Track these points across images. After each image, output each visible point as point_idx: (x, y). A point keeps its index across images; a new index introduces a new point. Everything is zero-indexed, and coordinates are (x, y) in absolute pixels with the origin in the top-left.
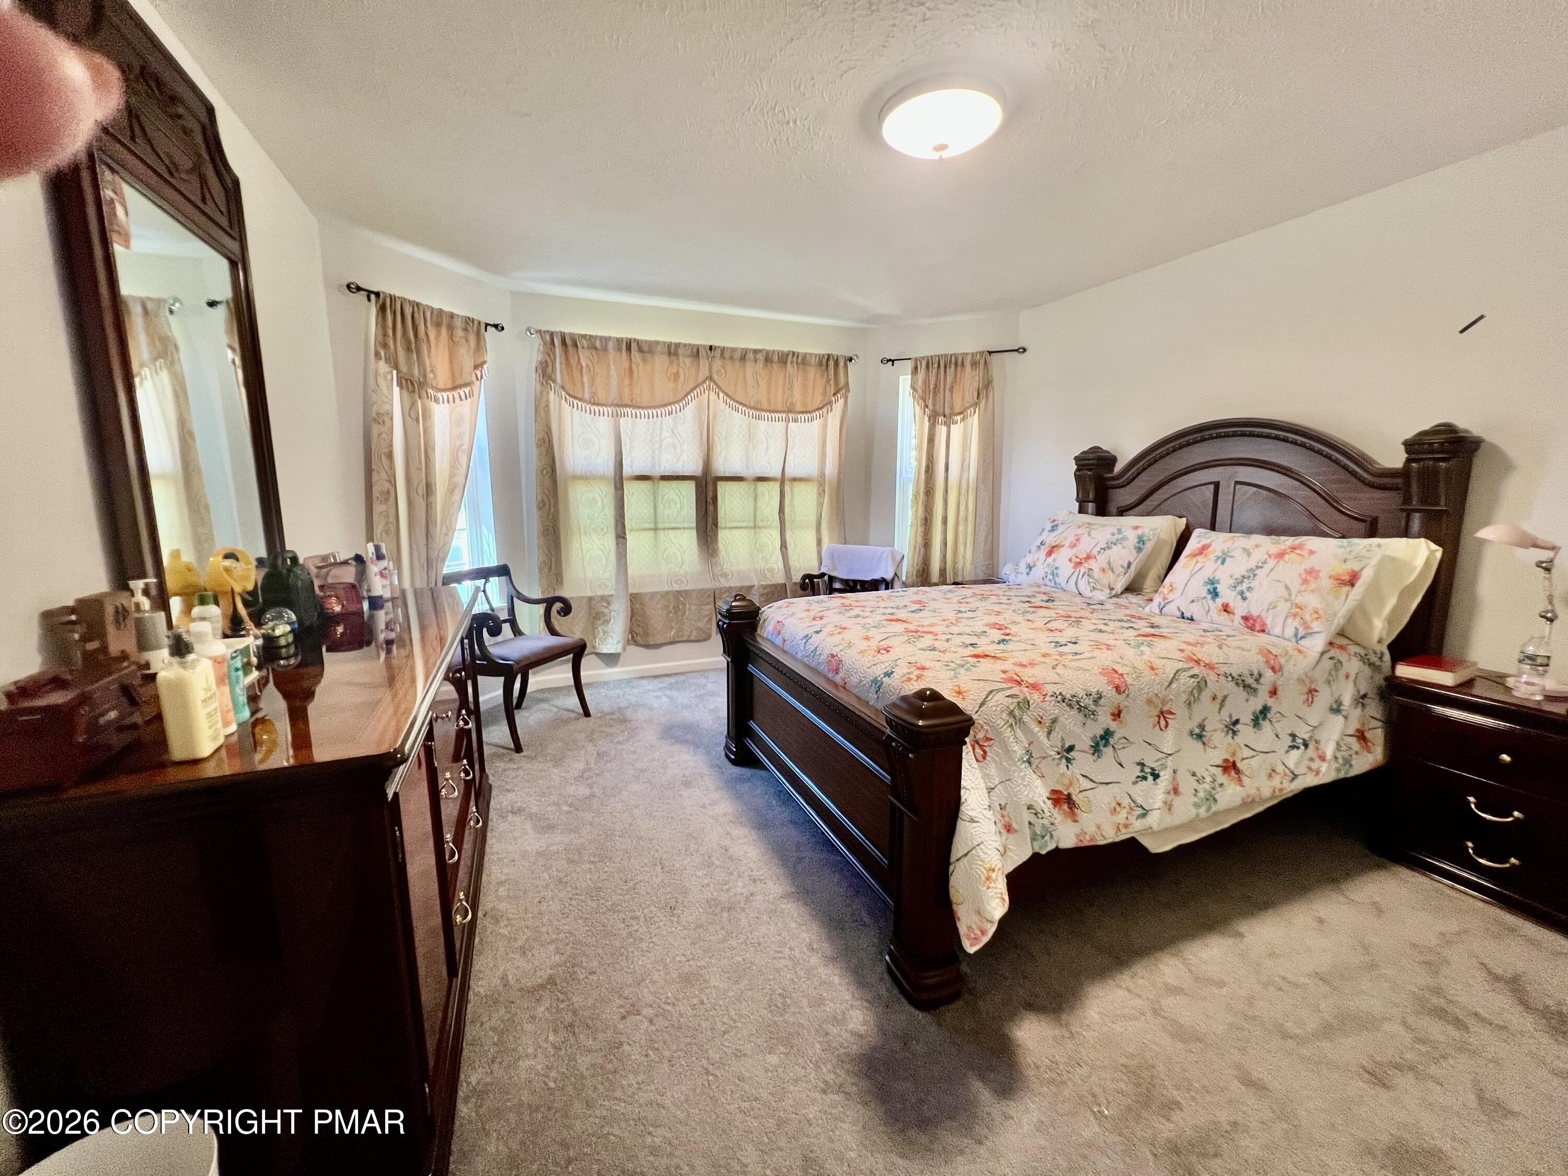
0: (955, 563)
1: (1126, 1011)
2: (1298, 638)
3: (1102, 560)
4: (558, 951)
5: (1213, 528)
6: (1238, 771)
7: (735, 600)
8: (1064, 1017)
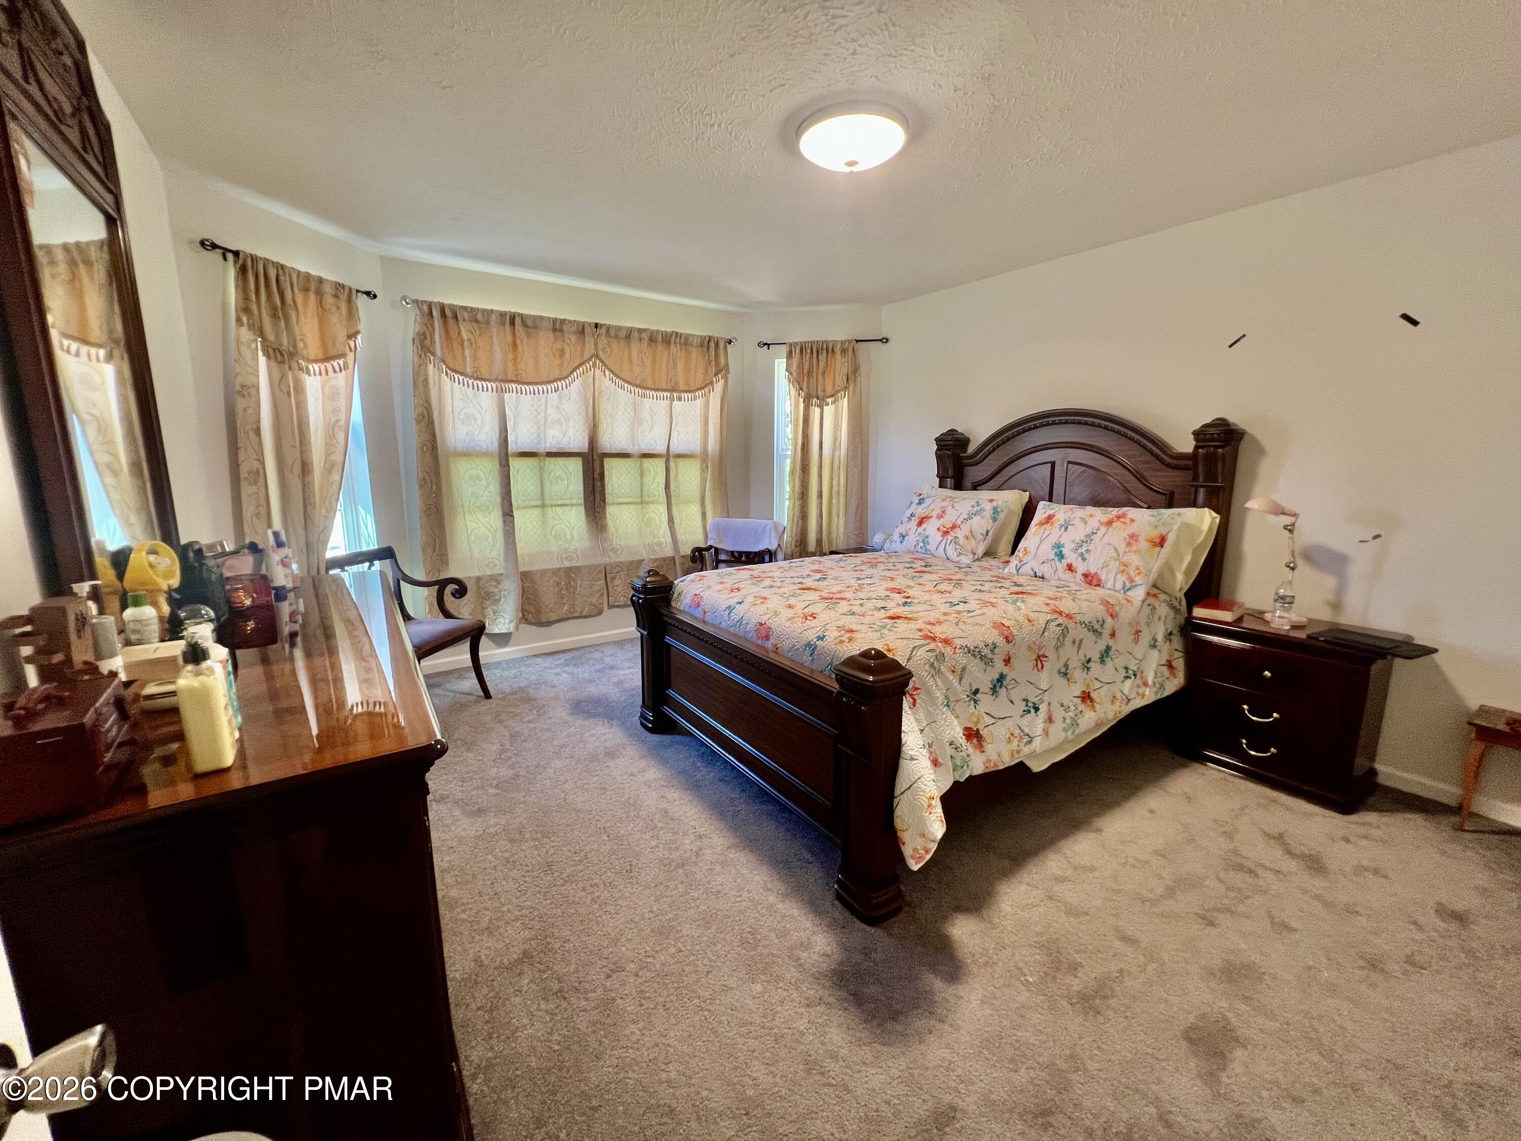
0: (829, 533)
1: (1030, 901)
2: (1126, 590)
3: (965, 528)
4: (525, 927)
5: (1050, 500)
6: (1092, 700)
7: (649, 576)
8: (985, 913)
